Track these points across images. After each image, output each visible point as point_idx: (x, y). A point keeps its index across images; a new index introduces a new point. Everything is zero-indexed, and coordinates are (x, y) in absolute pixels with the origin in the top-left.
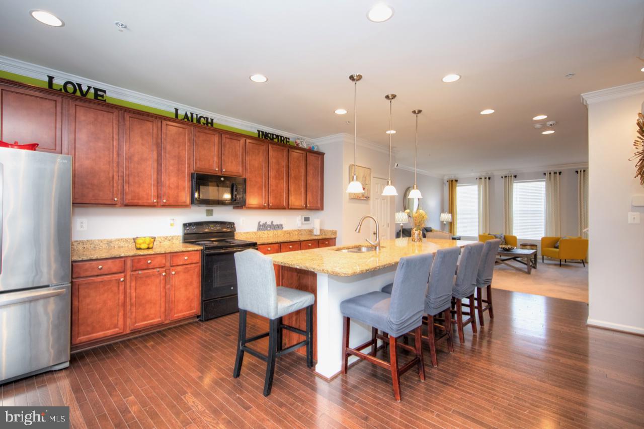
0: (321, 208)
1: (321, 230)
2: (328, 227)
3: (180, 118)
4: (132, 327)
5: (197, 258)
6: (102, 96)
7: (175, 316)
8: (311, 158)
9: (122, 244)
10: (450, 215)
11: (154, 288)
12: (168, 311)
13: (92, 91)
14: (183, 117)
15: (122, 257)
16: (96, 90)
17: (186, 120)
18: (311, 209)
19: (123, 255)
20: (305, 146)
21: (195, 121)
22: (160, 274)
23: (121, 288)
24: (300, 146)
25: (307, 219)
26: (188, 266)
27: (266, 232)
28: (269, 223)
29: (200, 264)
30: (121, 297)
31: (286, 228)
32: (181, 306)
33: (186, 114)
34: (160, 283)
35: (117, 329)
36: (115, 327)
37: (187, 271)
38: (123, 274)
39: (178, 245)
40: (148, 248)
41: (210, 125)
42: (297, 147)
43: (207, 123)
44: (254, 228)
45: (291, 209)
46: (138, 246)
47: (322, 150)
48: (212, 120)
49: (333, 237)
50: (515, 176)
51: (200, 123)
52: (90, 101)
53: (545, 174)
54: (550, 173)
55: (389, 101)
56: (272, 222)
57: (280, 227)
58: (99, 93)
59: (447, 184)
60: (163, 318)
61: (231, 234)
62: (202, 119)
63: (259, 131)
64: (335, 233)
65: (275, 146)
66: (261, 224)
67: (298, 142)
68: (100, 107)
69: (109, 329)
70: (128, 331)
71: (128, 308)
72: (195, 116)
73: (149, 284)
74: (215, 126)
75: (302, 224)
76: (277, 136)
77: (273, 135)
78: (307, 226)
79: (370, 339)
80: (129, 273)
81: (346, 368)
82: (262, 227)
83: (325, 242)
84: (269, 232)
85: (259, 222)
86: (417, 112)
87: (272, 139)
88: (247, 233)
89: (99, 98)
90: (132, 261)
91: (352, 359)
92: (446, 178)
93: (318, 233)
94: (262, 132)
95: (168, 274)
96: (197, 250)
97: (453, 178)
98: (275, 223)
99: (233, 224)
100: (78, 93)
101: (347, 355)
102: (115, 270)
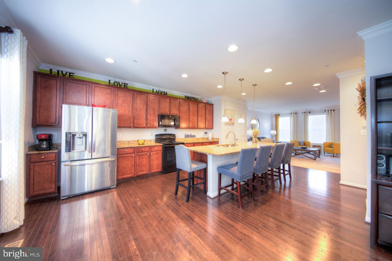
0: (212, 128)
1: (212, 138)
2: (215, 137)
3: (154, 92)
4: (137, 175)
5: (161, 148)
6: (127, 86)
7: (153, 171)
8: (208, 106)
9: (133, 142)
10: (276, 131)
11: (145, 160)
12: (150, 169)
13: (123, 84)
14: (155, 92)
15: (133, 147)
16: (125, 84)
17: (156, 93)
18: (208, 129)
19: (134, 146)
20: (205, 101)
21: (160, 94)
22: (147, 154)
23: (133, 159)
24: (203, 101)
25: (206, 133)
26: (158, 152)
27: (188, 138)
28: (190, 135)
29: (162, 151)
30: (133, 163)
31: (197, 137)
32: (154, 167)
33: (157, 91)
34: (147, 158)
35: (132, 175)
36: (131, 174)
37: (157, 154)
38: (134, 154)
39: (153, 143)
40: (143, 144)
41: (166, 95)
42: (202, 102)
43: (165, 94)
44: (183, 137)
45: (199, 129)
46: (139, 143)
47: (212, 103)
48: (167, 93)
49: (217, 141)
50: (310, 112)
51: (162, 94)
52: (122, 88)
53: (325, 111)
54: (328, 111)
55: (241, 81)
56: (191, 134)
57: (194, 136)
58: (126, 85)
59: (274, 116)
60: (148, 171)
61: (174, 139)
62: (163, 92)
63: (185, 96)
64: (218, 139)
65: (192, 102)
66: (186, 135)
67: (202, 100)
68: (126, 90)
69: (129, 174)
70: (136, 176)
71: (136, 167)
72: (160, 91)
73: (143, 158)
74: (168, 95)
75: (204, 135)
76: (193, 98)
77: (191, 97)
78: (206, 136)
79: (231, 183)
80: (136, 154)
81: (220, 195)
82: (187, 136)
83: (214, 142)
84: (190, 139)
85: (186, 134)
86: (254, 85)
87: (191, 99)
88: (181, 139)
89: (126, 87)
90: (137, 149)
91: (223, 191)
92: (274, 114)
93: (211, 139)
94: (187, 97)
95: (150, 154)
96: (161, 145)
97: (277, 113)
98: (192, 135)
99: (175, 135)
100: (118, 86)
101: (220, 189)
102: (131, 152)
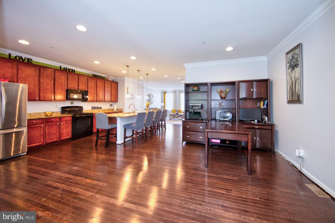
0: (117, 101)
1: (117, 109)
2: (120, 108)
3: (62, 69)
4: (46, 142)
5: (70, 119)
6: (31, 61)
8: (113, 84)
10: (164, 104)
11: (54, 129)
12: (60, 136)
14: (63, 69)
17: (64, 70)
18: (113, 102)
19: (43, 118)
20: (111, 80)
21: (68, 70)
22: (57, 124)
23: (42, 129)
24: (109, 80)
25: (111, 105)
26: (67, 121)
27: (95, 110)
28: (96, 107)
29: (71, 121)
30: (42, 132)
31: (103, 109)
32: (64, 135)
33: (64, 68)
34: (57, 127)
35: (40, 143)
36: (40, 142)
37: (66, 123)
38: (43, 124)
39: (59, 115)
40: (50, 116)
41: (73, 72)
42: (108, 80)
43: (72, 71)
44: (90, 108)
45: (105, 102)
46: (46, 115)
47: (117, 81)
48: (74, 70)
50: (182, 92)
51: (70, 71)
52: (26, 63)
55: (138, 72)
56: (97, 106)
57: (101, 108)
59: (163, 93)
60: (58, 139)
61: (82, 111)
62: (71, 70)
63: (93, 74)
64: (122, 110)
65: (99, 80)
66: (93, 107)
67: (108, 78)
68: (30, 66)
69: (37, 143)
70: (45, 144)
71: (44, 136)
72: (68, 68)
73: (52, 128)
74: (76, 72)
75: (110, 107)
76: (100, 76)
77: (98, 76)
78: (111, 108)
79: (132, 135)
80: (45, 124)
81: (125, 142)
82: (94, 108)
83: (120, 111)
84: (96, 110)
85: (92, 106)
87: (98, 77)
88: (88, 110)
89: (30, 62)
90: (46, 120)
91: (127, 140)
92: (163, 91)
93: (116, 110)
94: (94, 75)
95: (60, 124)
96: (71, 116)
97: (165, 91)
98: (98, 107)
99: (82, 107)
100: (21, 60)
101: (125, 138)
102: (40, 123)
